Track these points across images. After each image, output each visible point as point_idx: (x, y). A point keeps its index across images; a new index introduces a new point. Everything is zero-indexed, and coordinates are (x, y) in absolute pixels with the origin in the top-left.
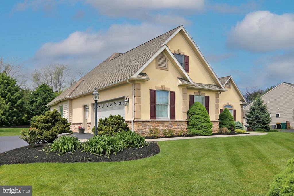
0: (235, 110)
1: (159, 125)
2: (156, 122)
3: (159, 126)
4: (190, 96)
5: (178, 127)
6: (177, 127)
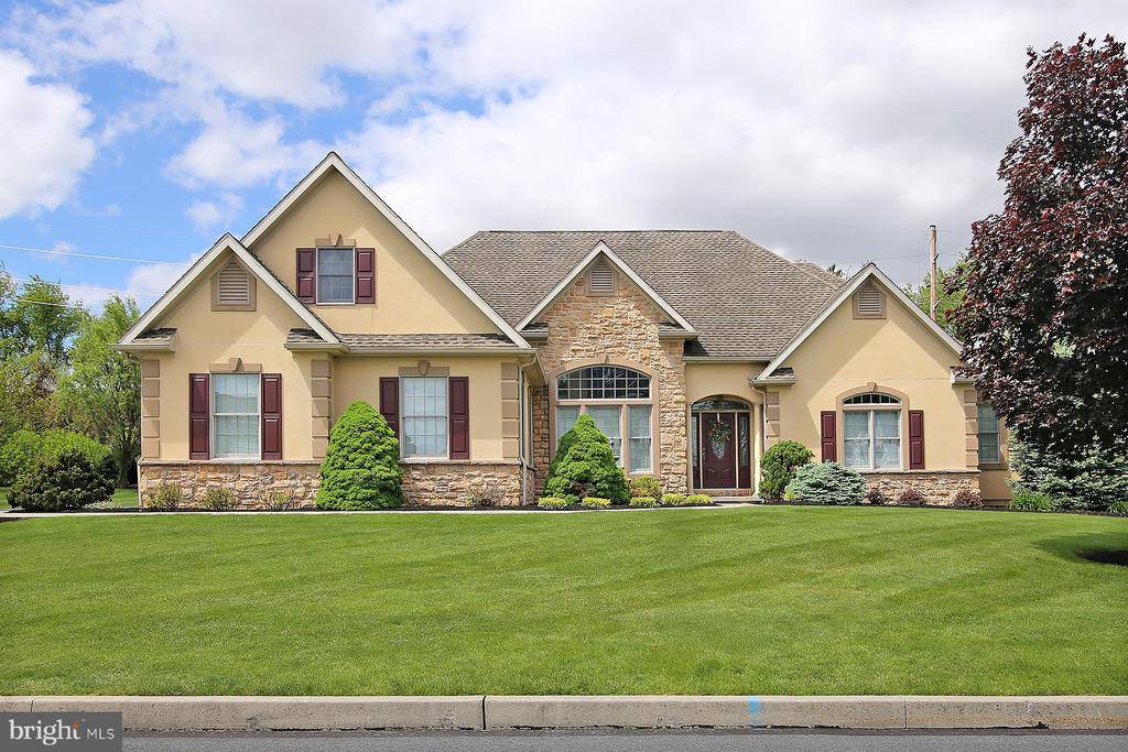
0: (920, 414)
1: (222, 476)
2: (211, 468)
3: (220, 480)
4: (383, 381)
5: (293, 482)
6: (287, 482)
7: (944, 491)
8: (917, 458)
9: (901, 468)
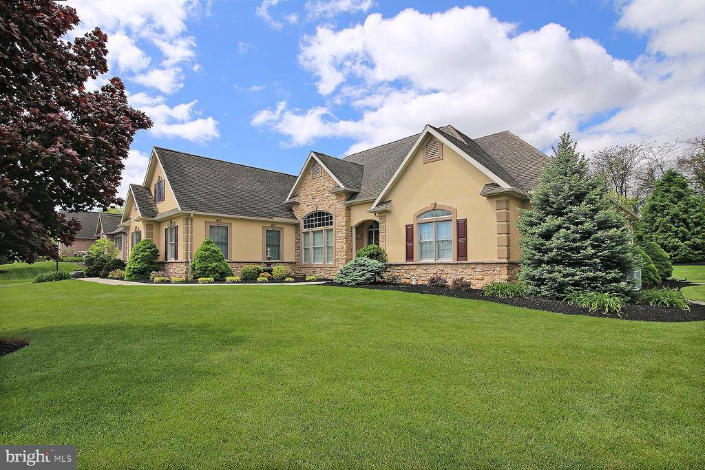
0: (465, 221)
7: (481, 277)
8: (462, 252)
9: (451, 261)
